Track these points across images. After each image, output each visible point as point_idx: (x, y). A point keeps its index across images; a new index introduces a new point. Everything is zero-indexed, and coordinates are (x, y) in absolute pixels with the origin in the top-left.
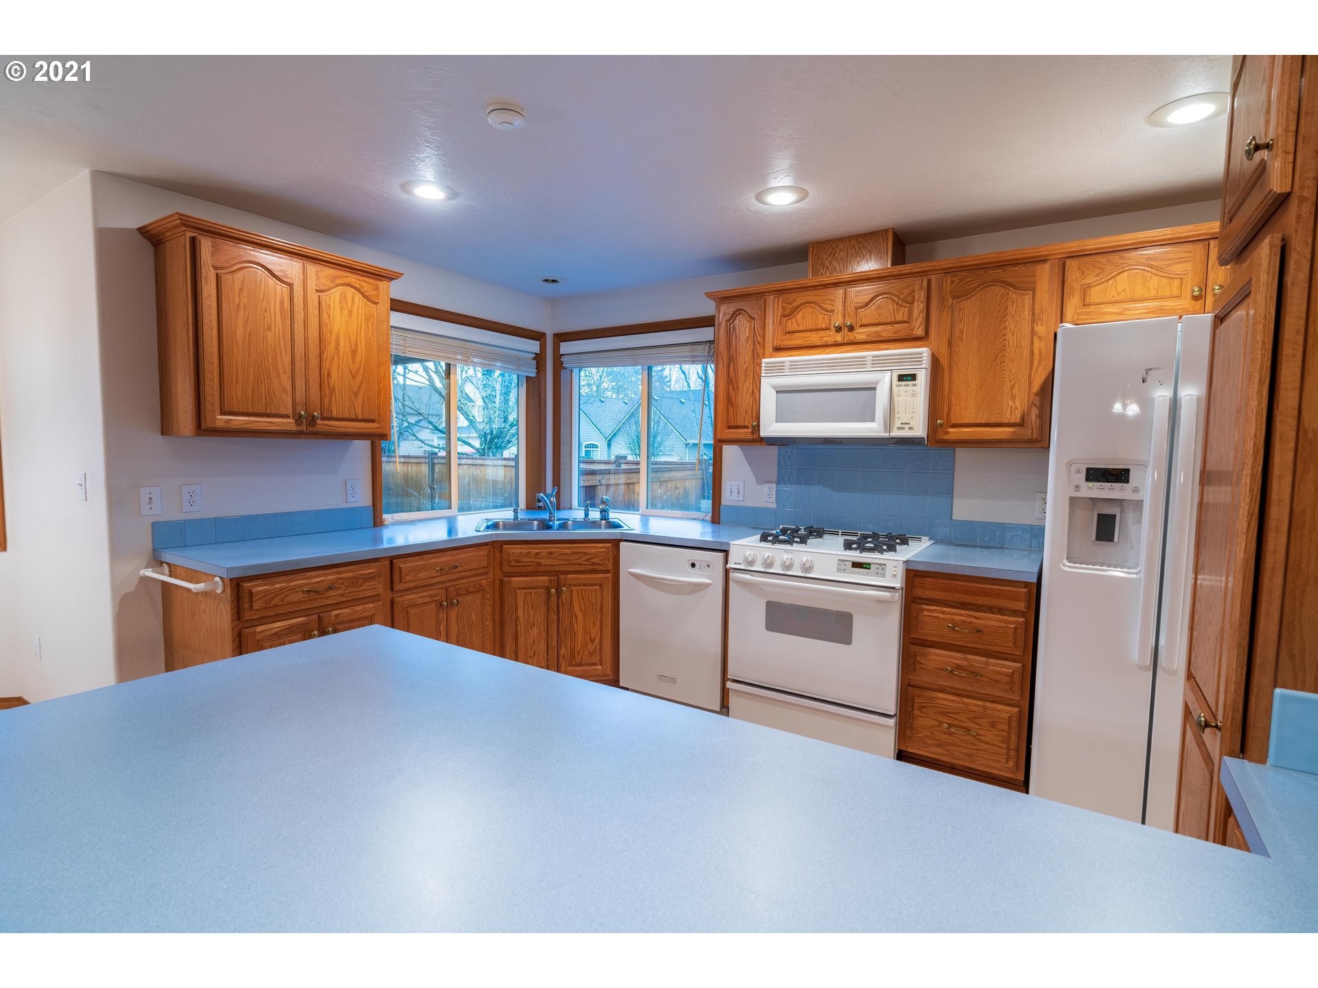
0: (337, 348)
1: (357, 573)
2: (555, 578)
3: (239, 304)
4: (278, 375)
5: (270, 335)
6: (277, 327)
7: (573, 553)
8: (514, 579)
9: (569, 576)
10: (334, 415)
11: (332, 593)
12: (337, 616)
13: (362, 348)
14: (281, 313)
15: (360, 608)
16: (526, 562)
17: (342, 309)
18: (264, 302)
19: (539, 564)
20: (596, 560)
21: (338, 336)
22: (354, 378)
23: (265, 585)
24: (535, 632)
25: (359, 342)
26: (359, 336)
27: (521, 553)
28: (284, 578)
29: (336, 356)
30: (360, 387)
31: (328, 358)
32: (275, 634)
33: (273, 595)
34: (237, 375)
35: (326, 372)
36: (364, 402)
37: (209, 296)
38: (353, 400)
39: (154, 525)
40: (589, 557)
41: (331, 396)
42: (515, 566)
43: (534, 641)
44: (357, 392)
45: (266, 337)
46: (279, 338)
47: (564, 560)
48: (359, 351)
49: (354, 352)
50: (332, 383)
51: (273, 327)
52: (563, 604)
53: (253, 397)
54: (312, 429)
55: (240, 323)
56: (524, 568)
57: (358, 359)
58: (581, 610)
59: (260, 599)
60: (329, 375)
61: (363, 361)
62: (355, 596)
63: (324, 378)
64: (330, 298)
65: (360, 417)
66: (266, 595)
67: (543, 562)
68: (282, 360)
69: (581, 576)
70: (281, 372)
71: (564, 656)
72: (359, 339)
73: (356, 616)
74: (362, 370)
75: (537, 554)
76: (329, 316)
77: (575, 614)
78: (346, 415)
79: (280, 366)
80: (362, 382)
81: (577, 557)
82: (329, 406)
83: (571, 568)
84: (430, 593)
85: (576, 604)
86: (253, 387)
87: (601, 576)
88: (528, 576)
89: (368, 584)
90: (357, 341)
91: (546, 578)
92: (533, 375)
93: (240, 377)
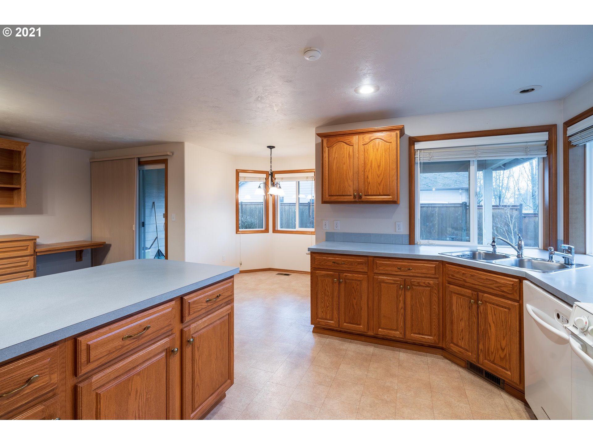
0: (371, 166)
1: (355, 260)
2: (476, 293)
3: (335, 157)
4: (347, 181)
5: (345, 166)
6: (347, 163)
7: (487, 279)
8: (451, 286)
9: (486, 295)
10: (370, 194)
11: (343, 266)
12: (346, 276)
13: (383, 164)
14: (349, 157)
15: (356, 275)
16: (457, 277)
17: (373, 149)
18: (343, 155)
19: (464, 281)
20: (505, 289)
21: (372, 161)
22: (379, 177)
23: (320, 256)
24: (463, 324)
25: (381, 162)
26: (381, 158)
27: (455, 271)
28: (326, 255)
29: (371, 169)
30: (382, 181)
31: (367, 171)
32: (322, 275)
33: (321, 261)
34: (333, 183)
35: (366, 177)
36: (383, 187)
37: (325, 157)
38: (379, 187)
39: (326, 233)
40: (499, 285)
41: (368, 186)
42: (452, 278)
43: (462, 330)
44: (380, 183)
45: (343, 167)
46: (348, 167)
47: (482, 283)
48: (382, 165)
49: (379, 166)
50: (369, 180)
51: (346, 163)
52: (481, 313)
53: (338, 189)
54: (360, 200)
55: (335, 164)
56: (457, 281)
57: (381, 168)
58: (494, 322)
59: (317, 261)
60: (368, 177)
61: (383, 169)
62: (354, 269)
63: (366, 178)
64: (368, 146)
65: (382, 194)
66: (319, 260)
67: (468, 280)
68: (349, 175)
69: (494, 297)
70: (348, 179)
71: (481, 350)
72: (381, 160)
73: (354, 278)
74: (383, 173)
75: (463, 274)
76: (368, 153)
77: (489, 324)
78: (375, 193)
79: (348, 177)
80: (383, 179)
81: (490, 283)
82: (367, 190)
83: (486, 290)
84: (394, 279)
85: (490, 317)
86: (338, 186)
87: (510, 302)
88: (460, 287)
89: (359, 266)
90: (380, 162)
91: (470, 291)
92: (545, 156)
93: (334, 183)
